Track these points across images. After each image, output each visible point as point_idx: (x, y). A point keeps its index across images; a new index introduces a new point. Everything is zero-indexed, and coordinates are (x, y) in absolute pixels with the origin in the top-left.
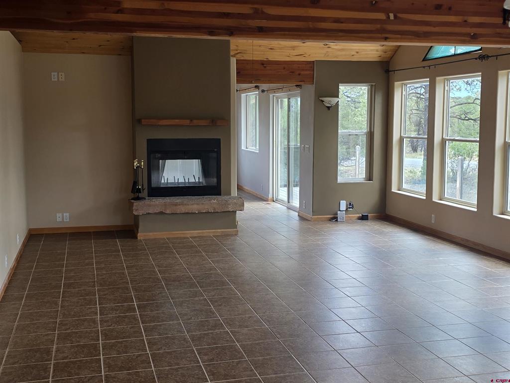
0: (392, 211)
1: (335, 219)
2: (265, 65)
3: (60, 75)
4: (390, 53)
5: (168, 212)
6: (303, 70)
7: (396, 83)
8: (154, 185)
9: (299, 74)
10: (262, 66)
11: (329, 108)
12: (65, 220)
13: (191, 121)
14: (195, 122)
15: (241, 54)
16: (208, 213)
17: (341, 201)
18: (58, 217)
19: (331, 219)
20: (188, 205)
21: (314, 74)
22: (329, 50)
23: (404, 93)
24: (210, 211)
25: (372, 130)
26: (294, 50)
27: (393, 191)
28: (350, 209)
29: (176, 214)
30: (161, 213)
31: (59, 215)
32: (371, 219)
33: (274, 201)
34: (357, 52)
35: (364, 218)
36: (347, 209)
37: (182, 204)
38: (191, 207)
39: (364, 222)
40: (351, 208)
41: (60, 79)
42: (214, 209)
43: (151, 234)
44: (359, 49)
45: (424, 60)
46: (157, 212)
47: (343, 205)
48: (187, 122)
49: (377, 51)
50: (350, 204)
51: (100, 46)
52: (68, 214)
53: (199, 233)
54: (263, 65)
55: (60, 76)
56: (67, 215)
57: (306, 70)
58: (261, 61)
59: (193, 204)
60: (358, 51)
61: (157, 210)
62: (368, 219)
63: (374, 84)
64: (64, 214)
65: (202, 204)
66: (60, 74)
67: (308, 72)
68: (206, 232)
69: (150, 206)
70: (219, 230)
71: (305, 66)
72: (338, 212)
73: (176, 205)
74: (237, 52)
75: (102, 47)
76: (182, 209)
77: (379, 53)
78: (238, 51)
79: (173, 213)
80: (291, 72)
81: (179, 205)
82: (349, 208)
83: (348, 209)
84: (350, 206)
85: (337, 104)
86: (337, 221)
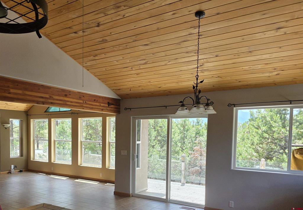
0: (30, 168)
1: (10, 172)
7: (31, 120)
11: (6, 128)
17: (11, 165)
19: (8, 173)
23: (34, 123)
25: (22, 137)
27: (31, 160)
32: (23, 172)
34: (17, 107)
35: (21, 171)
39: (21, 173)
45: (45, 112)
47: (13, 167)
72: (11, 170)
77: (25, 108)
84: (15, 167)
85: (9, 127)
86: (11, 173)
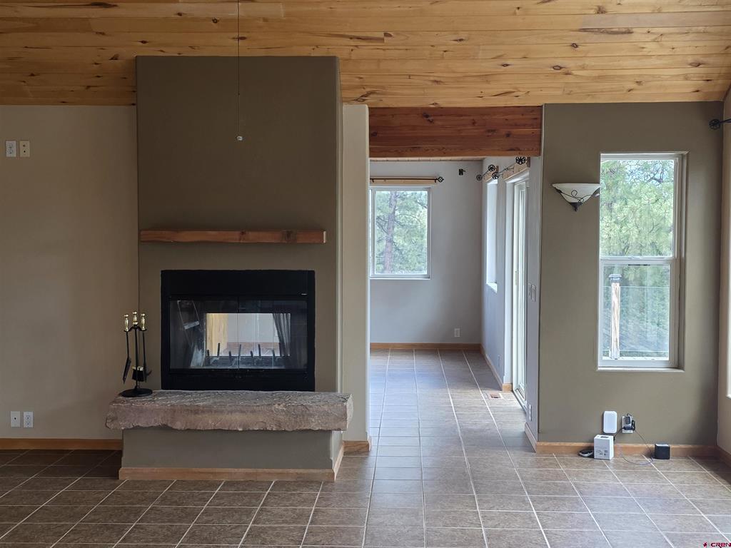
1: (587, 452)
2: (431, 118)
3: (21, 146)
4: (720, 82)
5: (179, 425)
6: (517, 126)
8: (175, 364)
9: (508, 135)
10: (425, 118)
11: (575, 206)
12: (25, 426)
13: (243, 233)
14: (252, 236)
15: (375, 96)
16: (265, 431)
17: (606, 413)
18: (12, 418)
19: (579, 453)
20: (222, 412)
21: (541, 135)
22: (569, 79)
24: (269, 428)
26: (488, 82)
27: (728, 395)
28: (628, 431)
29: (195, 430)
30: (165, 428)
31: (15, 415)
32: (677, 456)
33: (512, 391)
34: (640, 83)
35: (660, 454)
36: (620, 431)
37: (208, 410)
38: (228, 417)
40: (629, 429)
41: (22, 154)
42: (279, 424)
43: (147, 470)
44: (640, 75)
46: (156, 424)
47: (611, 420)
48: (234, 236)
49: (686, 78)
50: (627, 419)
51: (89, 87)
52: (31, 414)
53: (248, 474)
54: (427, 116)
55: (22, 149)
56: (29, 415)
57: (524, 126)
58: (422, 108)
59: (231, 412)
60: (638, 79)
61: (155, 421)
62: (668, 458)
63: (685, 153)
64: (25, 414)
65: (253, 412)
66: (22, 143)
67: (528, 130)
68: (265, 473)
69: (141, 411)
70: (292, 471)
71: (521, 117)
72: (598, 437)
73: (196, 411)
74: (364, 92)
75: (91, 88)
76: (209, 422)
77: (694, 84)
78: (368, 90)
79: (188, 430)
80: (489, 131)
81: (203, 412)
82: (625, 428)
83: (624, 431)
84: (627, 425)
85: (595, 198)
86: (592, 456)
